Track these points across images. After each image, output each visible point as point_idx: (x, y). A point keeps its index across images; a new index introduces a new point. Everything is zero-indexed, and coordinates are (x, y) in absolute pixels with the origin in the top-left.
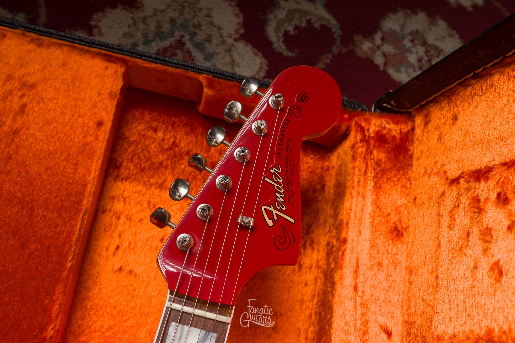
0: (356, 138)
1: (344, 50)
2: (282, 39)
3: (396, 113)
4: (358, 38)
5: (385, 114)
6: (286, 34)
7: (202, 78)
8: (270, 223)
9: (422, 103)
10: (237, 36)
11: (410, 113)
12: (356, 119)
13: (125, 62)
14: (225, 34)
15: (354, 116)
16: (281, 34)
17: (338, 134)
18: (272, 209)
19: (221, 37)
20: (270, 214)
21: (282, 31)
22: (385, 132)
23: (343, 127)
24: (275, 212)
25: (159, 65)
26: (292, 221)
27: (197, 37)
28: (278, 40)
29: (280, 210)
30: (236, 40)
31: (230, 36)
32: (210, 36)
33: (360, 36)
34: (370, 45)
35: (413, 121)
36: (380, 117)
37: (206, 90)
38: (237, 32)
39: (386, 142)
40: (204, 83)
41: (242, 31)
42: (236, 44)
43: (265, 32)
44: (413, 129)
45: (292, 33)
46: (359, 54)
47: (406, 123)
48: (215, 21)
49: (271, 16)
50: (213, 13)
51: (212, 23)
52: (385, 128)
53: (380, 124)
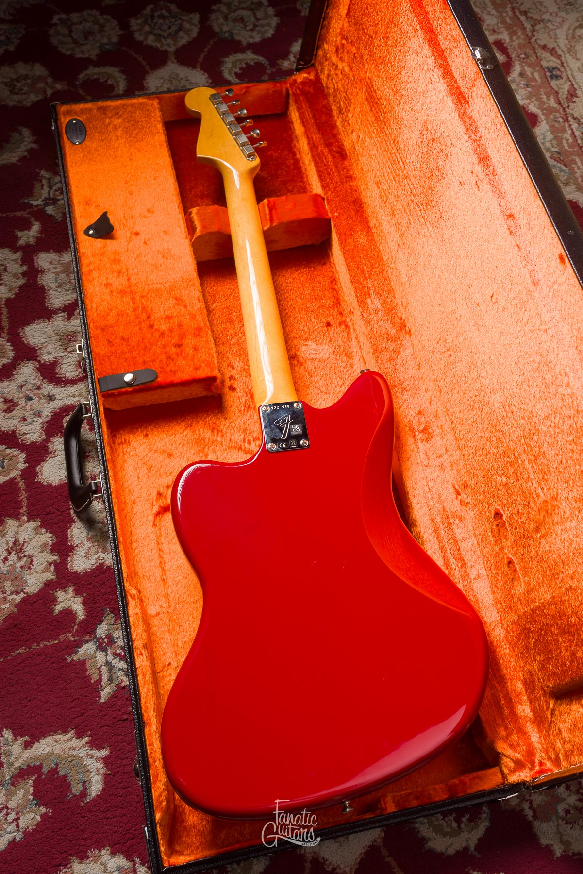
0: (292, 90)
1: (274, 70)
2: (235, 77)
3: (307, 68)
4: (279, 62)
5: (301, 72)
6: (236, 74)
9: (315, 53)
12: (289, 82)
13: (158, 98)
15: (287, 82)
16: (233, 75)
17: (284, 96)
21: (233, 73)
22: (305, 80)
23: (284, 90)
25: (176, 93)
28: (233, 78)
33: (280, 60)
34: (289, 62)
35: (316, 67)
36: (300, 74)
38: (207, 82)
39: (308, 83)
41: (210, 81)
44: (317, 70)
45: (239, 72)
46: (283, 69)
47: (313, 70)
48: (192, 81)
49: (223, 68)
50: (189, 78)
51: (191, 83)
52: (304, 78)
53: (301, 77)
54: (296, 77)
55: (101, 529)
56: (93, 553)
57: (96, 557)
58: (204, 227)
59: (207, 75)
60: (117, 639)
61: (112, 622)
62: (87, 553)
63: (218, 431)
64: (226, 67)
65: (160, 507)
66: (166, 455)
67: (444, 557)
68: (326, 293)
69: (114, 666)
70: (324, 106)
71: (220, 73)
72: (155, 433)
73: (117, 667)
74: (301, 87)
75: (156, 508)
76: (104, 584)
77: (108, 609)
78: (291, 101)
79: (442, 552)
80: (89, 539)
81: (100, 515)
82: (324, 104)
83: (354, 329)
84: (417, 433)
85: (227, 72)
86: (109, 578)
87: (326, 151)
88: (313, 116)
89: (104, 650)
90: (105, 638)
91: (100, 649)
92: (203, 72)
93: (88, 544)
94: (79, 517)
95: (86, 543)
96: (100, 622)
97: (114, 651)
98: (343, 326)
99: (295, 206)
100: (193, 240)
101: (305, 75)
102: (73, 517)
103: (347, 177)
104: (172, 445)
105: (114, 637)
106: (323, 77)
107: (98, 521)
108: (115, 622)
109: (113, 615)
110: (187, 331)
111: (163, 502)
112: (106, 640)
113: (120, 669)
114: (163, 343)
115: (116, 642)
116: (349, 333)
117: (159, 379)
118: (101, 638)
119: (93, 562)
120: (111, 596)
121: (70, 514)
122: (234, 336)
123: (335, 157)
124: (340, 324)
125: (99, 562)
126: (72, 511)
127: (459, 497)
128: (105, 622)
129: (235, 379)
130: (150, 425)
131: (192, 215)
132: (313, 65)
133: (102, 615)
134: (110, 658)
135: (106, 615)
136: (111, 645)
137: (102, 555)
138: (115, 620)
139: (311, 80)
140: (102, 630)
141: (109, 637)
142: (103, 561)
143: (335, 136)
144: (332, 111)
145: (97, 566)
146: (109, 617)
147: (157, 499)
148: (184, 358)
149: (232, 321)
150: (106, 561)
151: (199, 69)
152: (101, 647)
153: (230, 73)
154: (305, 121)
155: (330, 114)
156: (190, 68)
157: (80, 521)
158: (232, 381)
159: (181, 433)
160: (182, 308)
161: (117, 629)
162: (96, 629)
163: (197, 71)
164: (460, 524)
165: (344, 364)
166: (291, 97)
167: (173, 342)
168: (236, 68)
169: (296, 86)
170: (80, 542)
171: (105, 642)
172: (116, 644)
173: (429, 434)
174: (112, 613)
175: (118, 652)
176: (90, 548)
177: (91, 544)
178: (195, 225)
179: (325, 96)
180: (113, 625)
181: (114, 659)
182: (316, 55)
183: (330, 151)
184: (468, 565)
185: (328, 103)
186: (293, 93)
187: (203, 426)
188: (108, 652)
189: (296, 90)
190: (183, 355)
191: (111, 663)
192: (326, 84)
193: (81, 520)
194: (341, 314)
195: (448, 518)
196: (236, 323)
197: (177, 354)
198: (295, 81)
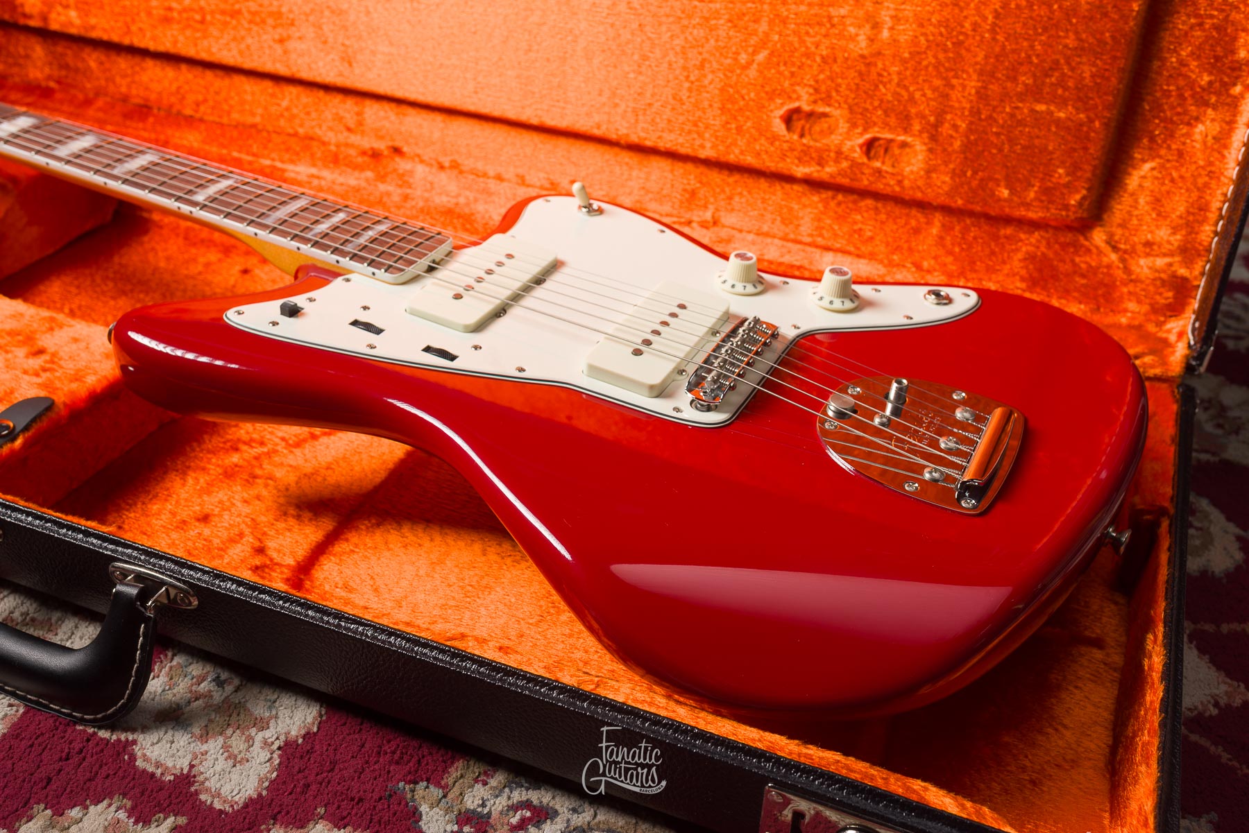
55: (207, 706)
56: (243, 746)
57: (258, 744)
60: (484, 806)
61: (437, 792)
62: (232, 757)
63: (245, 443)
66: (197, 524)
72: (132, 515)
76: (334, 763)
77: (401, 785)
80: (204, 737)
81: (175, 691)
93: (214, 746)
94: (133, 730)
95: (205, 747)
96: (414, 816)
102: (119, 740)
104: (188, 506)
105: (475, 811)
107: (183, 702)
108: (444, 788)
109: (424, 784)
111: (282, 573)
115: (490, 812)
119: (265, 755)
121: (108, 741)
125: (275, 747)
126: (104, 734)
127: (694, 225)
128: (424, 807)
133: (402, 801)
135: (410, 796)
136: (488, 823)
137: (269, 734)
138: (438, 785)
140: (436, 824)
141: (466, 817)
142: (283, 738)
145: (280, 756)
146: (420, 792)
157: (143, 732)
159: (184, 485)
161: (462, 794)
170: (189, 757)
172: (495, 814)
174: (416, 782)
175: (514, 820)
176: (226, 747)
177: (221, 740)
180: (445, 796)
184: (807, 265)
187: (209, 456)
193: (145, 729)
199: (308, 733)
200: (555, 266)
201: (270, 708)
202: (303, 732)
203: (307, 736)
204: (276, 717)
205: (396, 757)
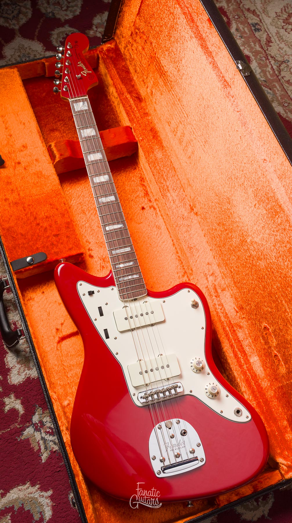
0: (101, 55)
3: (109, 40)
5: (106, 43)
7: (43, 61)
8: (85, 75)
9: (114, 32)
10: (44, 51)
11: (113, 38)
12: (98, 50)
13: (16, 67)
14: (40, 52)
15: (97, 50)
16: (59, 43)
17: (96, 59)
18: (84, 72)
19: (39, 53)
20: (84, 73)
21: (59, 41)
22: (109, 48)
23: (96, 55)
24: (85, 72)
26: (91, 72)
27: (31, 57)
29: (86, 71)
30: (44, 52)
31: (42, 51)
32: (35, 55)
33: (88, 30)
34: (93, 32)
35: (115, 40)
36: (105, 45)
37: (46, 64)
38: (43, 49)
39: (111, 50)
40: (44, 62)
41: (45, 48)
42: (46, 53)
43: (53, 45)
44: (116, 42)
45: (63, 40)
46: (90, 36)
47: (114, 42)
48: (34, 49)
49: (52, 39)
50: (31, 47)
51: (33, 50)
52: (108, 47)
53: (106, 47)
54: (103, 47)
55: (24, 355)
56: (22, 371)
57: (24, 373)
58: (61, 155)
59: (42, 45)
60: (46, 422)
61: (41, 412)
62: (19, 372)
64: (53, 38)
65: (59, 337)
67: (233, 351)
68: (139, 188)
69: (47, 440)
70: (124, 66)
71: (51, 42)
72: (48, 290)
73: (48, 440)
74: (107, 53)
75: (57, 339)
76: (32, 389)
77: (37, 405)
78: (101, 61)
79: (232, 348)
80: (18, 363)
82: (123, 64)
83: (160, 210)
84: (208, 276)
85: (55, 41)
86: (34, 386)
87: (128, 96)
88: (117, 73)
89: (39, 430)
90: (38, 423)
91: (36, 430)
92: (39, 42)
93: (18, 366)
94: (10, 349)
96: (34, 414)
97: (45, 430)
98: (152, 209)
99: (115, 136)
100: (54, 163)
101: (109, 45)
103: (145, 114)
105: (44, 422)
106: (122, 47)
107: (22, 350)
108: (43, 413)
109: (41, 409)
110: (61, 225)
112: (39, 424)
113: (50, 441)
114: (47, 235)
115: (45, 425)
116: (156, 213)
117: (48, 259)
118: (36, 423)
119: (23, 377)
120: (38, 397)
121: (4, 349)
122: (87, 221)
123: (135, 100)
124: (150, 207)
125: (27, 376)
126: (5, 346)
128: (37, 413)
129: (92, 250)
130: (44, 285)
131: (52, 147)
132: (113, 39)
133: (35, 409)
134: (43, 435)
135: (37, 409)
136: (43, 427)
137: (28, 372)
138: (43, 411)
139: (112, 48)
140: (36, 419)
141: (41, 422)
142: (29, 375)
143: (133, 86)
144: (129, 69)
145: (26, 379)
146: (39, 410)
147: (56, 333)
148: (62, 243)
149: (84, 212)
150: (31, 375)
151: (36, 41)
152: (37, 429)
153: (57, 42)
154: (112, 76)
155: (128, 72)
156: (31, 40)
157: (11, 352)
158: (90, 252)
160: (55, 210)
161: (45, 417)
162: (32, 419)
163: (36, 42)
164: (240, 330)
165: (156, 233)
166: (100, 59)
167: (53, 233)
168: (60, 38)
169: (103, 53)
170: (13, 365)
171: (39, 426)
172: (46, 426)
173: (216, 276)
174: (40, 407)
175: (48, 430)
176: (20, 368)
177: (20, 366)
178: (55, 154)
179: (124, 60)
180: (42, 414)
181: (46, 435)
182: (115, 33)
183: (131, 96)
185: (126, 64)
186: (102, 57)
188: (42, 432)
189: (103, 55)
190: (61, 241)
191: (44, 438)
192: (124, 52)
194: (150, 201)
195: (233, 327)
196: (87, 213)
197: (57, 241)
198: (102, 49)
199: (34, 378)
200: (164, 322)
201: (33, 366)
202: (33, 377)
203: (33, 379)
204: (33, 369)
205: (42, 399)
